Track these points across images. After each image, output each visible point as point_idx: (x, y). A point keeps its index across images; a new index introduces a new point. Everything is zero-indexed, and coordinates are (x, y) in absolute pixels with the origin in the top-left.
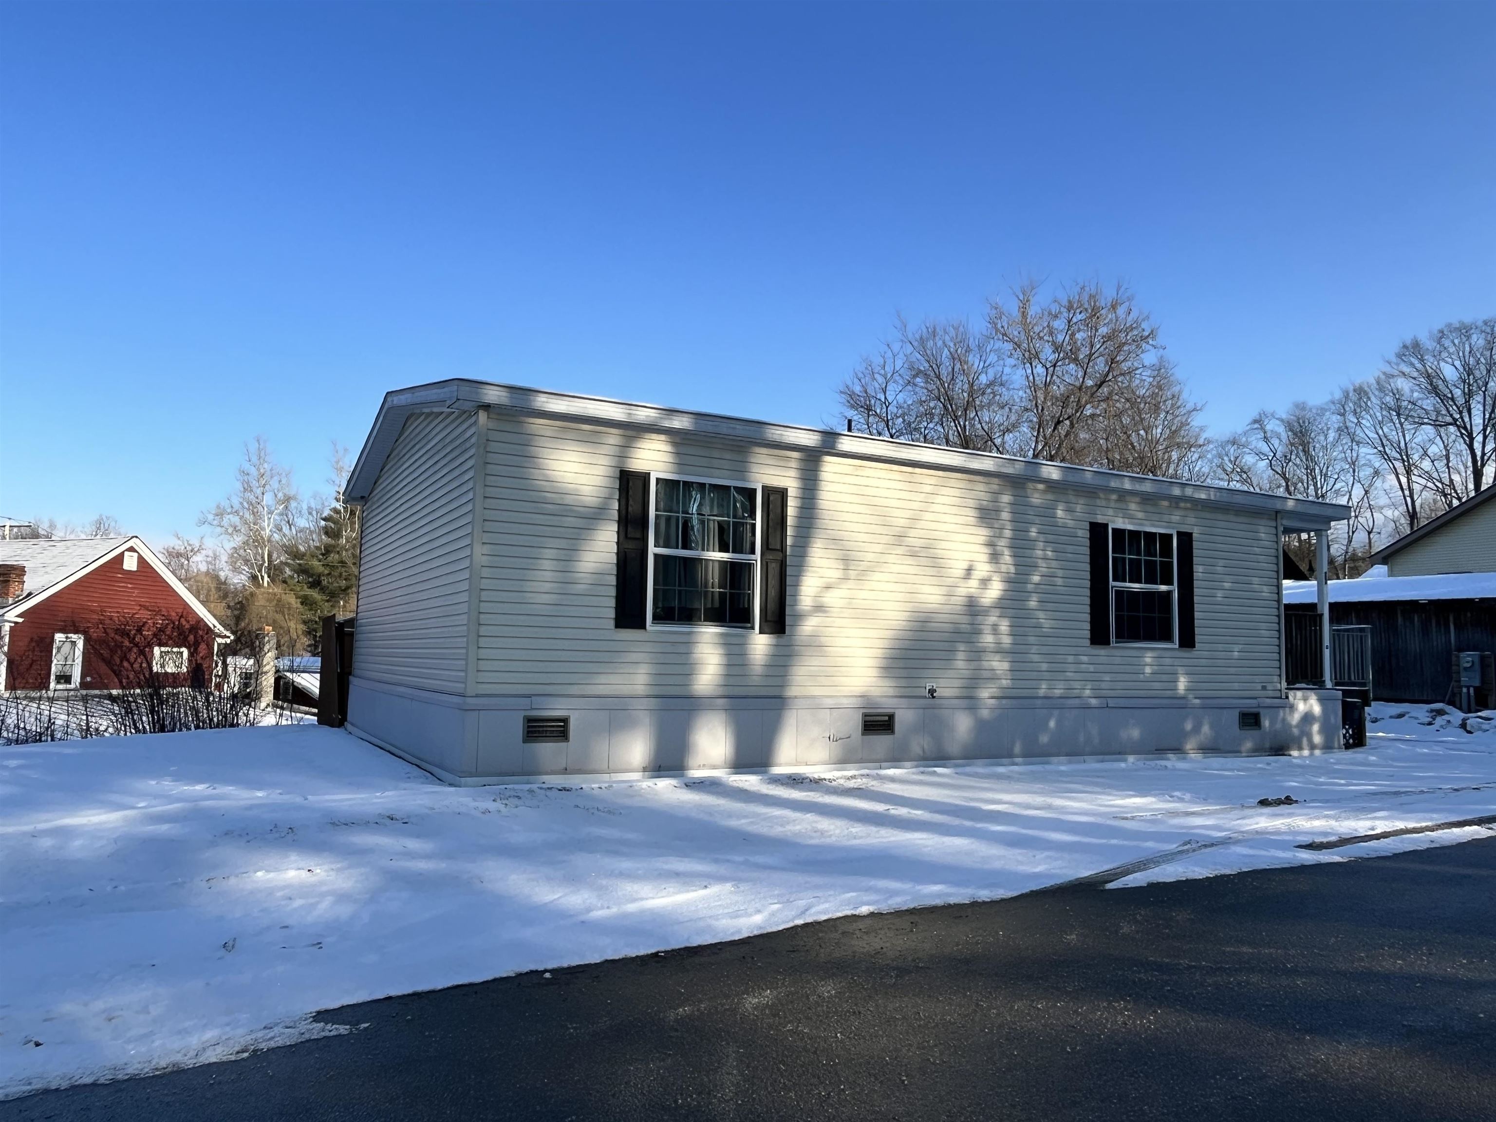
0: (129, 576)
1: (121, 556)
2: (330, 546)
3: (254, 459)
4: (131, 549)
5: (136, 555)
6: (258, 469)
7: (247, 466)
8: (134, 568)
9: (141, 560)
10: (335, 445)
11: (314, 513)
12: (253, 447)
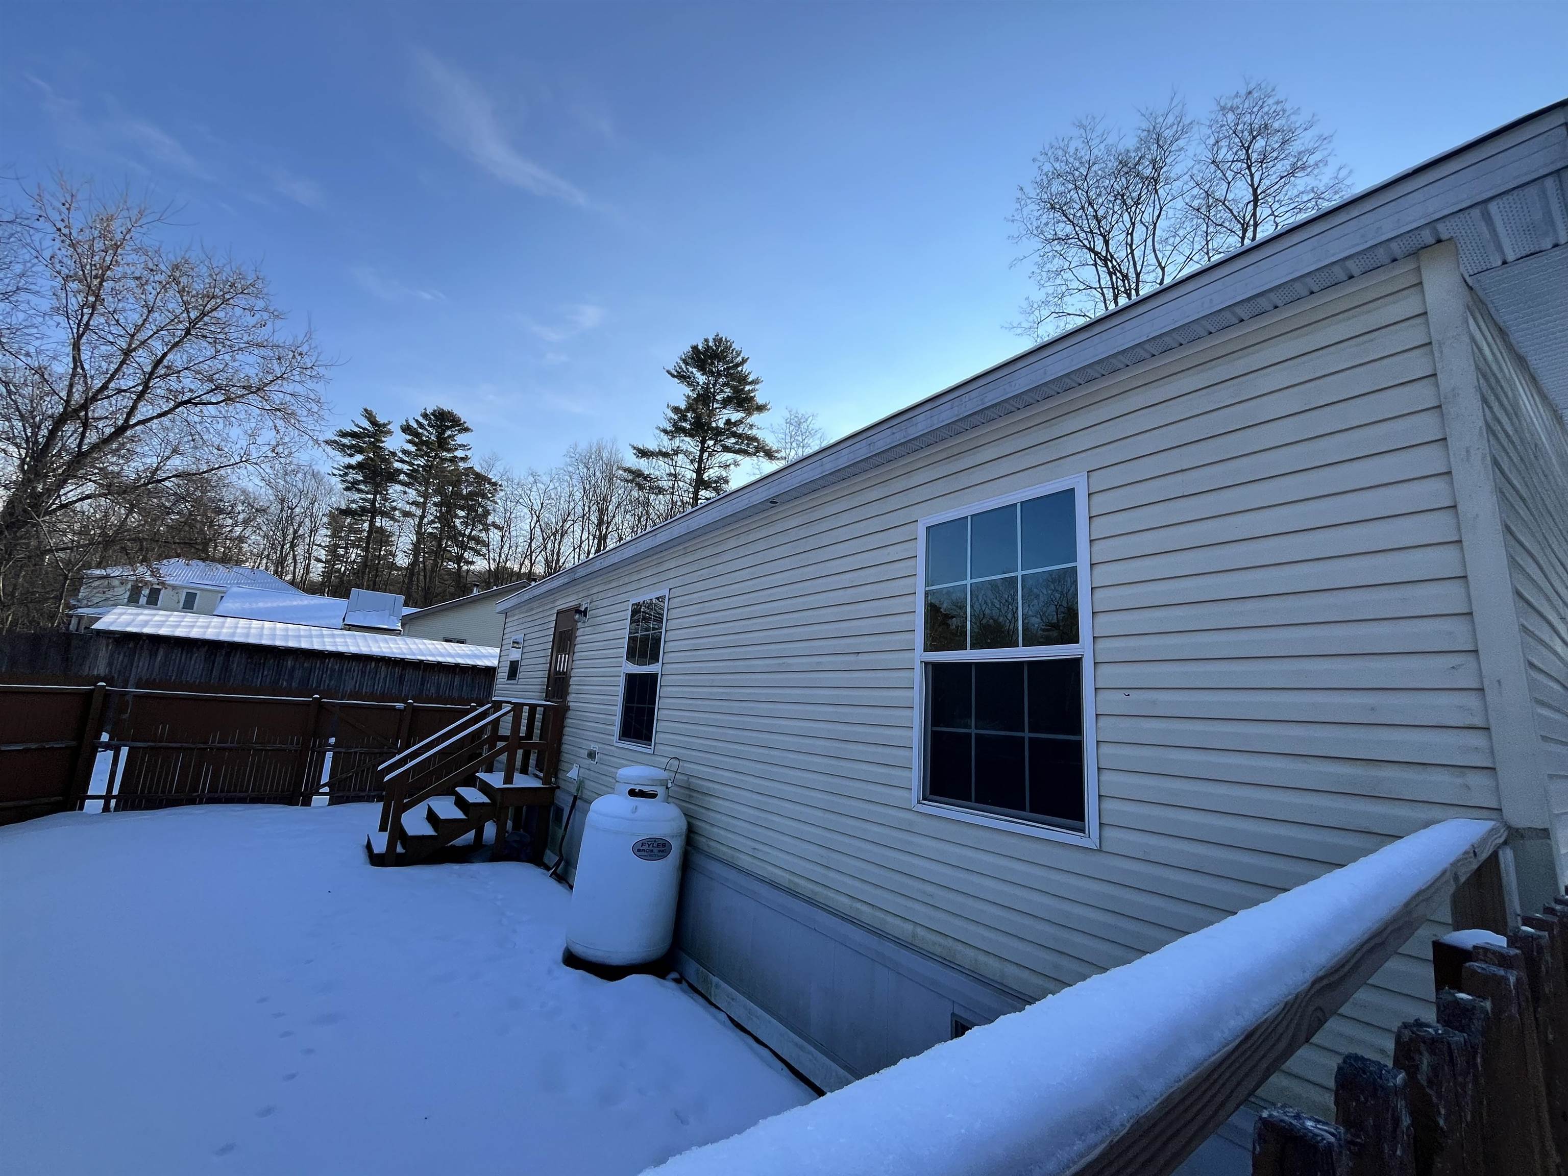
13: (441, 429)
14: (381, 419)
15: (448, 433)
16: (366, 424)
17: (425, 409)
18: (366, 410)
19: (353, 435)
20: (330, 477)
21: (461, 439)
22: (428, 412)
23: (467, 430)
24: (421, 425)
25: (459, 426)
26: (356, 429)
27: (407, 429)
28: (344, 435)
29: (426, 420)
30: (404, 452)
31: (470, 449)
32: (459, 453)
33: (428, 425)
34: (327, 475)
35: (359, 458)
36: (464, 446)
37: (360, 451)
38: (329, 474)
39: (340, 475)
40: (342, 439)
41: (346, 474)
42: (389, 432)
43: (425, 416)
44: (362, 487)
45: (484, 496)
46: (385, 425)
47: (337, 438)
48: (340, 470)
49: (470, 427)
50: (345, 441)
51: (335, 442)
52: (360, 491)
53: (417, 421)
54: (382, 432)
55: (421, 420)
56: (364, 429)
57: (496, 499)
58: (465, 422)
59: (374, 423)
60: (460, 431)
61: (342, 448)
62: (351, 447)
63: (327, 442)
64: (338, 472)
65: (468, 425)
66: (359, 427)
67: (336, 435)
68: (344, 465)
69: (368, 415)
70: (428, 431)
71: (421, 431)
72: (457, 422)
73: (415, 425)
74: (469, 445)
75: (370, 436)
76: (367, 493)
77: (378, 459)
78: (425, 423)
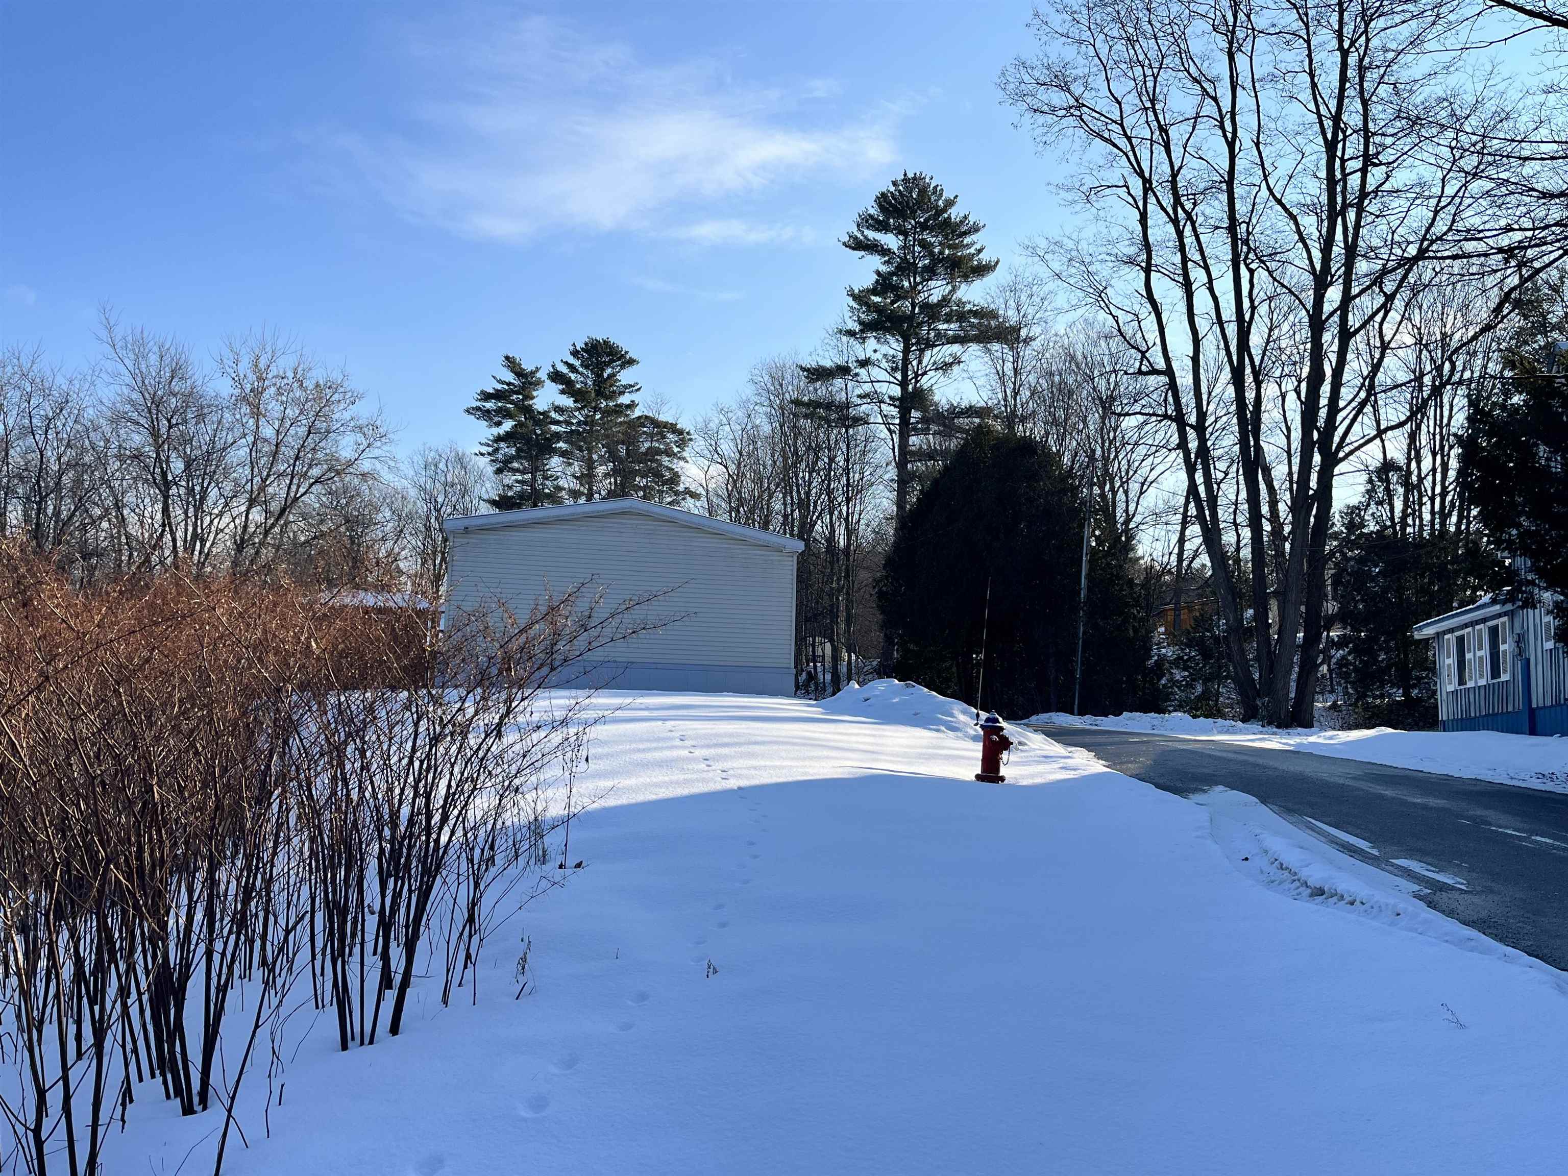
13: (598, 369)
14: (528, 366)
15: (609, 371)
16: (510, 377)
17: (574, 345)
18: (507, 358)
19: (496, 395)
20: (478, 458)
21: (625, 377)
22: (578, 348)
23: (631, 362)
24: (573, 368)
25: (619, 359)
26: (499, 387)
27: (556, 377)
28: (486, 397)
29: (578, 359)
30: (559, 409)
31: (639, 389)
32: (625, 399)
33: (582, 365)
34: (473, 456)
35: (508, 425)
36: (631, 386)
37: (508, 415)
38: (476, 454)
39: (489, 454)
40: (484, 404)
41: (496, 450)
42: (539, 383)
43: (575, 353)
44: (515, 465)
45: (669, 453)
46: (533, 373)
47: (479, 404)
48: (488, 445)
49: (634, 357)
50: (489, 405)
51: (478, 409)
52: (515, 471)
53: (566, 363)
54: (531, 384)
55: (572, 360)
56: (509, 384)
57: (685, 454)
58: (627, 353)
59: (520, 373)
60: (622, 367)
61: (486, 414)
62: (499, 411)
63: (468, 411)
64: (484, 449)
65: (632, 355)
66: (503, 382)
67: (478, 400)
68: (492, 438)
69: (511, 363)
70: (582, 374)
71: (573, 376)
72: (617, 353)
73: (564, 370)
74: (637, 384)
75: (517, 393)
76: (523, 472)
77: (530, 423)
78: (577, 363)
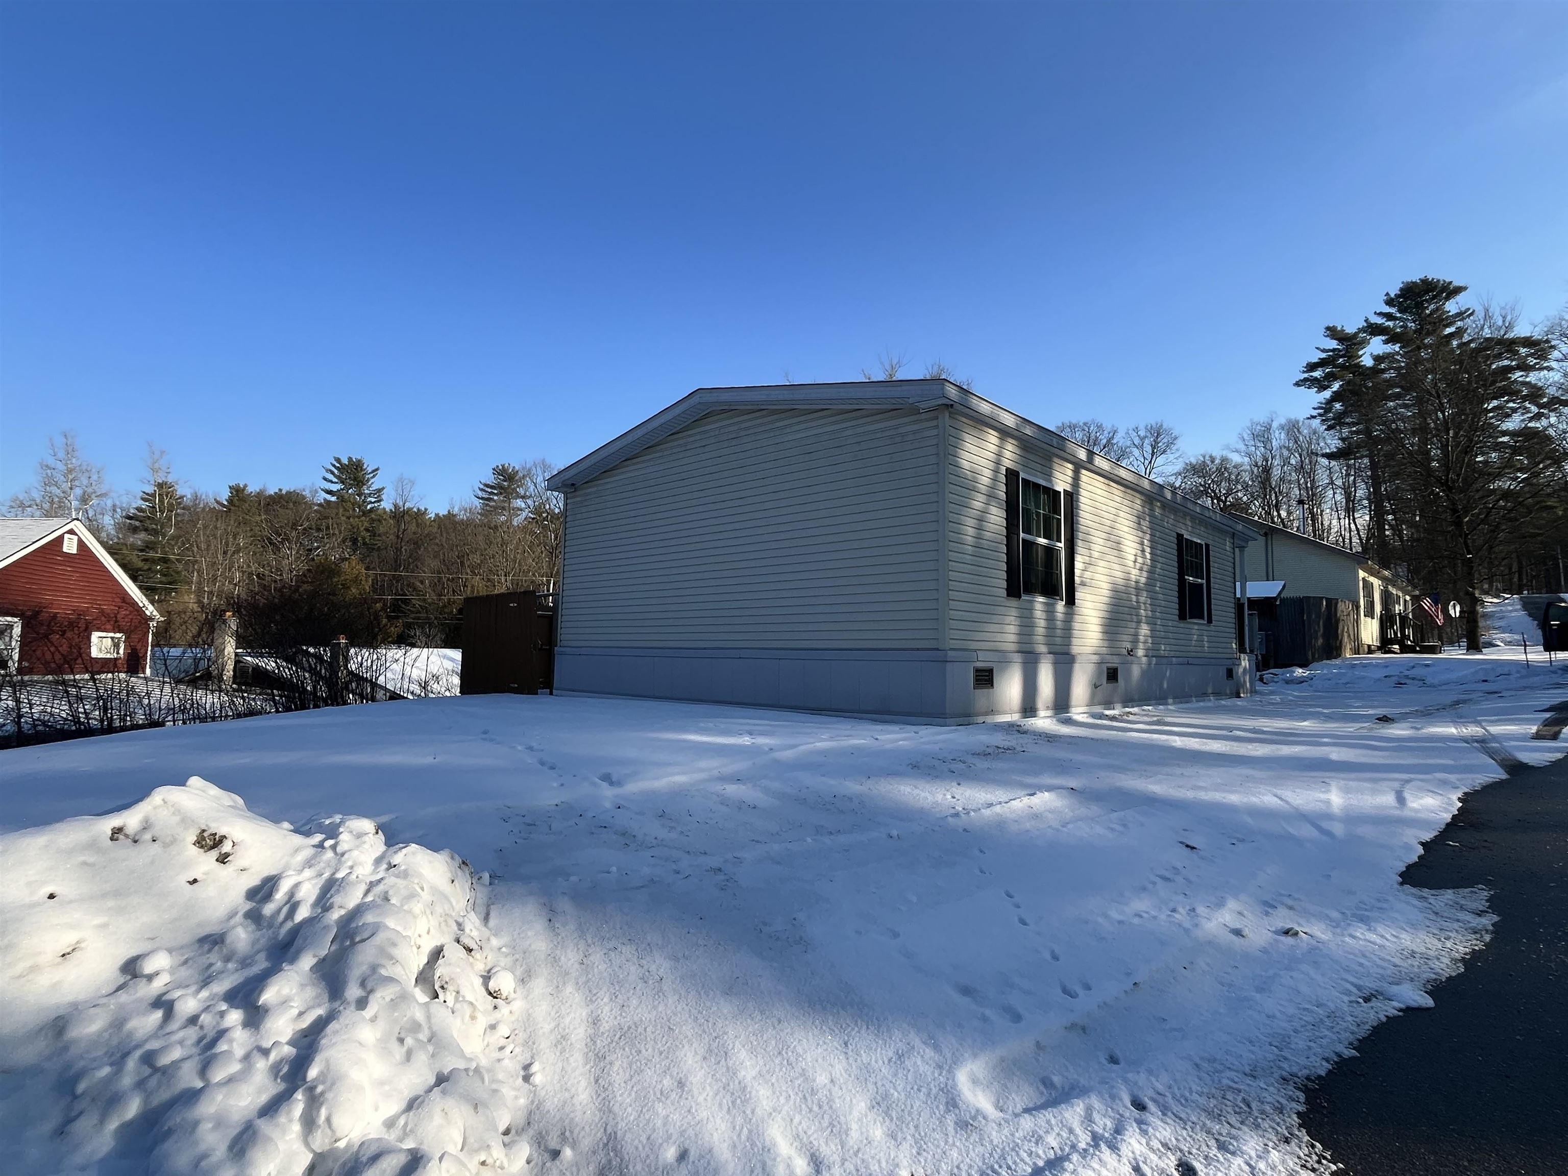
0: (67, 559)
1: (60, 539)
2: (151, 542)
3: (61, 454)
4: (71, 532)
5: (76, 538)
6: (66, 465)
7: (51, 461)
8: (74, 551)
9: (81, 544)
10: (150, 446)
11: (118, 510)
12: (60, 441)
14: (1348, 331)
15: (1432, 306)
16: (1333, 344)
17: (1387, 294)
18: (1327, 328)
19: (1322, 363)
20: (1310, 421)
21: (1452, 307)
22: (1393, 295)
23: (1458, 290)
24: (1389, 316)
25: (1443, 291)
26: (1324, 355)
27: (1374, 330)
28: (1312, 367)
29: (1394, 306)
30: (1385, 359)
31: (1469, 314)
32: (1453, 328)
33: (1399, 311)
34: (1304, 421)
35: (1336, 386)
36: (1461, 313)
37: (1335, 378)
38: (1309, 418)
39: (1320, 415)
40: (1312, 374)
41: (1328, 411)
43: (1390, 302)
44: (1348, 419)
45: (1524, 368)
46: (1354, 335)
47: (1306, 375)
48: (1320, 408)
49: (1462, 285)
50: (1317, 374)
51: (1306, 380)
52: (1348, 424)
53: (1381, 314)
54: (1354, 345)
55: (1387, 309)
56: (1334, 350)
57: (1547, 364)
58: (1451, 283)
59: (1342, 338)
60: (1448, 298)
61: (1314, 382)
62: (1324, 378)
63: (1297, 384)
64: (1315, 413)
65: (1457, 283)
66: (1324, 351)
67: (1304, 372)
68: (1324, 401)
69: (1332, 332)
70: (1400, 319)
71: (1390, 324)
72: (1436, 287)
73: (1379, 320)
74: (1469, 309)
75: (1342, 356)
76: (1354, 424)
77: (1358, 380)
78: (1393, 310)
